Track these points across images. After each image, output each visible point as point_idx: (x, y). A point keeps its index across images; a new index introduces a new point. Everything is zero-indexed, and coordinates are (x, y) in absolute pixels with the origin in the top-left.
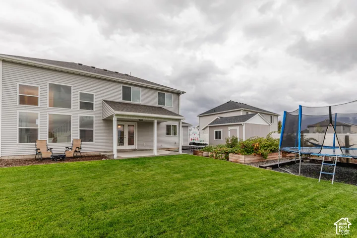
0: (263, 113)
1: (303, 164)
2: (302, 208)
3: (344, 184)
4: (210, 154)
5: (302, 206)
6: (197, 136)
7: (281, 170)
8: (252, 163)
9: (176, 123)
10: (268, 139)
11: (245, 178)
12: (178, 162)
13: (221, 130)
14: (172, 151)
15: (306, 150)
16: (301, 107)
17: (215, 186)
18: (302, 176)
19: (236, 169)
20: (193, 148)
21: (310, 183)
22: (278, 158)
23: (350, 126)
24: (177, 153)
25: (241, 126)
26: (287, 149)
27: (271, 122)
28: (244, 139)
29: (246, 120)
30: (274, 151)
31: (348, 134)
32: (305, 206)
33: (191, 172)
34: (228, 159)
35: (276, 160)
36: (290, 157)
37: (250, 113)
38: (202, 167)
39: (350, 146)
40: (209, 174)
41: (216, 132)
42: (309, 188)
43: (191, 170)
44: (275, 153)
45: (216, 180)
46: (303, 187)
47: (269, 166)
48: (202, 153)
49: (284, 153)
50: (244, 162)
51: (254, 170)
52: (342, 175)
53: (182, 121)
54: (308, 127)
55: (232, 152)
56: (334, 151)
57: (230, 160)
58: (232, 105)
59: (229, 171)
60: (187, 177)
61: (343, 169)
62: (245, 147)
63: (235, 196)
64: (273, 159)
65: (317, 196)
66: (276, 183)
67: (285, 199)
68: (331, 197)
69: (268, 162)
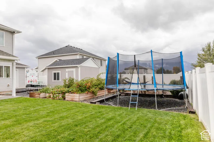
0: (95, 57)
1: (121, 97)
2: (117, 132)
3: (142, 109)
4: (47, 95)
5: (117, 130)
6: (35, 78)
7: (106, 104)
8: (85, 100)
9: (9, 64)
10: (98, 79)
11: (78, 114)
12: (9, 107)
13: (60, 72)
14: (4, 95)
15: (121, 87)
16: (118, 54)
17: (48, 126)
18: (120, 107)
19: (71, 107)
20: (30, 90)
21: (124, 111)
22: (104, 94)
23: (147, 69)
24: (10, 97)
25: (76, 68)
26: (110, 87)
27: (101, 65)
28: (80, 80)
29: (81, 64)
30: (102, 89)
31: (145, 74)
32: (119, 130)
33: (24, 117)
34: (64, 99)
35: (103, 96)
36: (113, 93)
37: (85, 57)
38: (37, 109)
39: (146, 82)
40: (44, 116)
41: (55, 74)
42: (123, 115)
43: (24, 114)
44: (102, 91)
45: (50, 121)
46: (119, 115)
47: (98, 102)
48: (39, 94)
49: (109, 90)
50: (78, 100)
51: (86, 106)
52: (142, 103)
53: (16, 61)
54: (125, 69)
55: (69, 92)
56: (138, 87)
57: (66, 99)
58: (69, 50)
59: (63, 110)
60: (18, 123)
61: (143, 98)
62: (80, 86)
63: (67, 133)
64: (101, 95)
65: (127, 121)
66: (101, 115)
67: (106, 127)
68: (135, 119)
69: (97, 98)
